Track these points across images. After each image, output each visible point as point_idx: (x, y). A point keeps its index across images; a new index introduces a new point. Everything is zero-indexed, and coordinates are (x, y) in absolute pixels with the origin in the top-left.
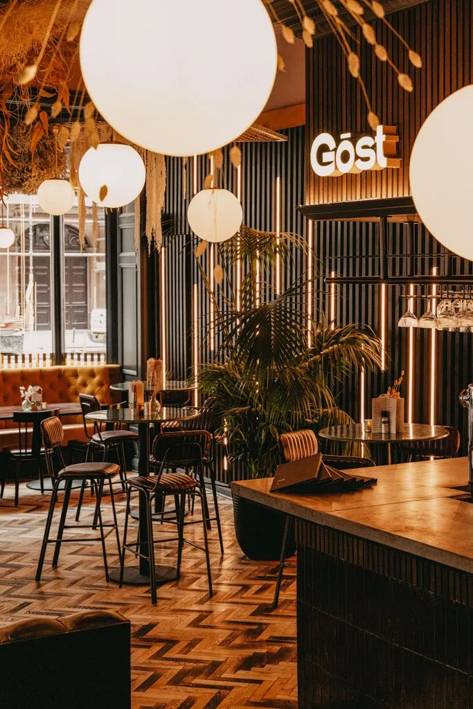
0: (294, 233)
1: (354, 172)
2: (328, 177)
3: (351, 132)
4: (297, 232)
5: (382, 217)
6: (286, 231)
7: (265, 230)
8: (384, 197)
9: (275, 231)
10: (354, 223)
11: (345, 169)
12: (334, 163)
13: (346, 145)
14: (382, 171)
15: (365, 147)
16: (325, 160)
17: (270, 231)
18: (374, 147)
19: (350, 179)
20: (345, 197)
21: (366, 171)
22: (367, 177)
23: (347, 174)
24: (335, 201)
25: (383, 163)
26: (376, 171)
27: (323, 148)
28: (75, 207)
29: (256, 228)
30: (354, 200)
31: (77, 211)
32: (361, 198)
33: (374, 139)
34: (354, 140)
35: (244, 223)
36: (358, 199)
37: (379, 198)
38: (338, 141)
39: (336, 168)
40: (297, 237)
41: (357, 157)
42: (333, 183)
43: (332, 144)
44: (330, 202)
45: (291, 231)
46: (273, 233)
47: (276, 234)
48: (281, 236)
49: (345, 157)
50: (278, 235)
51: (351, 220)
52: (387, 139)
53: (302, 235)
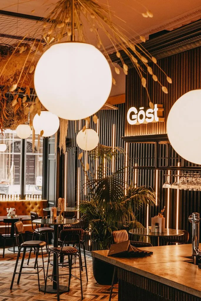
0: (120, 147)
1: (145, 123)
2: (134, 125)
3: (144, 107)
4: (121, 147)
5: (156, 142)
6: (117, 146)
7: (108, 146)
8: (157, 134)
9: (112, 146)
10: (145, 144)
11: (141, 122)
12: (137, 119)
13: (142, 112)
14: (156, 123)
15: (150, 113)
16: (133, 118)
17: (110, 146)
18: (153, 113)
19: (143, 126)
20: (141, 133)
21: (150, 123)
22: (150, 125)
23: (142, 124)
24: (137, 135)
25: (157, 119)
26: (154, 123)
27: (132, 113)
28: (31, 135)
29: (104, 145)
30: (145, 135)
31: (32, 137)
32: (148, 134)
33: (153, 110)
34: (145, 110)
35: (99, 143)
36: (147, 134)
37: (155, 134)
38: (139, 110)
39: (138, 121)
40: (121, 149)
41: (146, 117)
42: (136, 127)
43: (136, 112)
44: (135, 135)
45: (119, 146)
46: (111, 147)
47: (112, 148)
48: (115, 148)
49: (141, 117)
50: (113, 148)
52: (158, 110)
53: (123, 148)
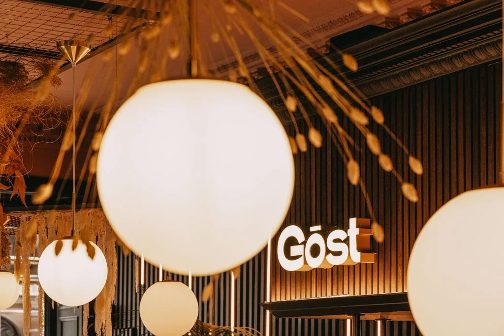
0: (250, 328)
1: (325, 267)
2: (296, 272)
3: (321, 225)
4: (253, 327)
5: (354, 315)
6: (241, 325)
7: (219, 324)
8: (357, 294)
9: (230, 325)
11: (315, 263)
12: (302, 257)
13: (316, 239)
14: (354, 266)
15: (337, 241)
16: (293, 254)
17: (224, 325)
18: (347, 241)
19: (320, 274)
20: (314, 294)
21: (338, 266)
22: (338, 273)
23: (316, 269)
24: (303, 298)
25: (357, 257)
26: (349, 266)
27: (292, 241)
29: (208, 322)
30: (324, 297)
32: (332, 295)
33: (347, 232)
34: (325, 234)
35: (200, 319)
36: (329, 296)
37: (351, 295)
38: (307, 234)
39: (305, 262)
40: (253, 332)
41: (328, 251)
42: (302, 277)
43: (300, 237)
44: (298, 298)
45: (247, 325)
46: (227, 327)
47: (230, 329)
48: (235, 331)
49: (315, 250)
50: (232, 330)
51: (320, 318)
52: (360, 232)
53: (259, 329)
